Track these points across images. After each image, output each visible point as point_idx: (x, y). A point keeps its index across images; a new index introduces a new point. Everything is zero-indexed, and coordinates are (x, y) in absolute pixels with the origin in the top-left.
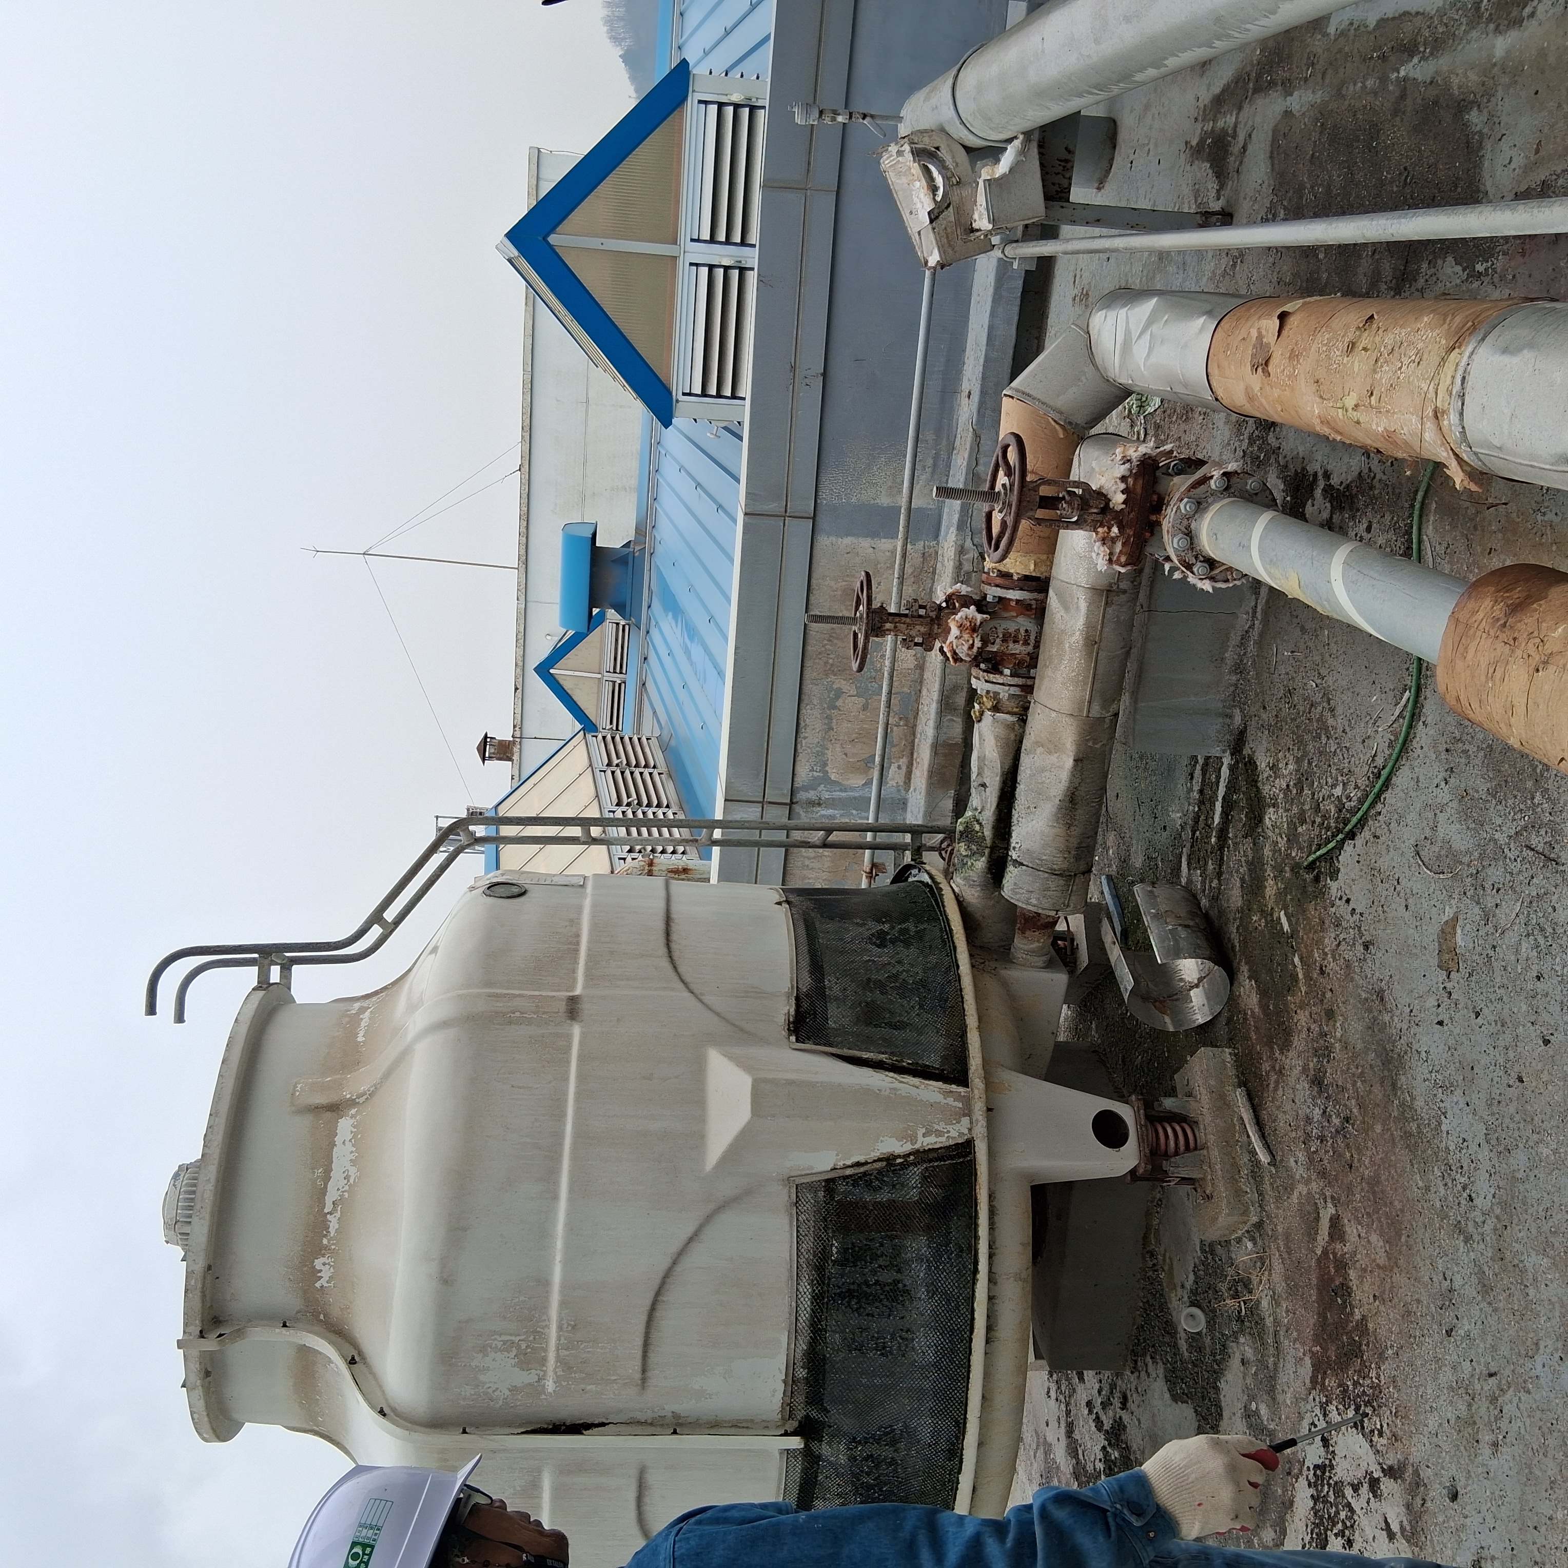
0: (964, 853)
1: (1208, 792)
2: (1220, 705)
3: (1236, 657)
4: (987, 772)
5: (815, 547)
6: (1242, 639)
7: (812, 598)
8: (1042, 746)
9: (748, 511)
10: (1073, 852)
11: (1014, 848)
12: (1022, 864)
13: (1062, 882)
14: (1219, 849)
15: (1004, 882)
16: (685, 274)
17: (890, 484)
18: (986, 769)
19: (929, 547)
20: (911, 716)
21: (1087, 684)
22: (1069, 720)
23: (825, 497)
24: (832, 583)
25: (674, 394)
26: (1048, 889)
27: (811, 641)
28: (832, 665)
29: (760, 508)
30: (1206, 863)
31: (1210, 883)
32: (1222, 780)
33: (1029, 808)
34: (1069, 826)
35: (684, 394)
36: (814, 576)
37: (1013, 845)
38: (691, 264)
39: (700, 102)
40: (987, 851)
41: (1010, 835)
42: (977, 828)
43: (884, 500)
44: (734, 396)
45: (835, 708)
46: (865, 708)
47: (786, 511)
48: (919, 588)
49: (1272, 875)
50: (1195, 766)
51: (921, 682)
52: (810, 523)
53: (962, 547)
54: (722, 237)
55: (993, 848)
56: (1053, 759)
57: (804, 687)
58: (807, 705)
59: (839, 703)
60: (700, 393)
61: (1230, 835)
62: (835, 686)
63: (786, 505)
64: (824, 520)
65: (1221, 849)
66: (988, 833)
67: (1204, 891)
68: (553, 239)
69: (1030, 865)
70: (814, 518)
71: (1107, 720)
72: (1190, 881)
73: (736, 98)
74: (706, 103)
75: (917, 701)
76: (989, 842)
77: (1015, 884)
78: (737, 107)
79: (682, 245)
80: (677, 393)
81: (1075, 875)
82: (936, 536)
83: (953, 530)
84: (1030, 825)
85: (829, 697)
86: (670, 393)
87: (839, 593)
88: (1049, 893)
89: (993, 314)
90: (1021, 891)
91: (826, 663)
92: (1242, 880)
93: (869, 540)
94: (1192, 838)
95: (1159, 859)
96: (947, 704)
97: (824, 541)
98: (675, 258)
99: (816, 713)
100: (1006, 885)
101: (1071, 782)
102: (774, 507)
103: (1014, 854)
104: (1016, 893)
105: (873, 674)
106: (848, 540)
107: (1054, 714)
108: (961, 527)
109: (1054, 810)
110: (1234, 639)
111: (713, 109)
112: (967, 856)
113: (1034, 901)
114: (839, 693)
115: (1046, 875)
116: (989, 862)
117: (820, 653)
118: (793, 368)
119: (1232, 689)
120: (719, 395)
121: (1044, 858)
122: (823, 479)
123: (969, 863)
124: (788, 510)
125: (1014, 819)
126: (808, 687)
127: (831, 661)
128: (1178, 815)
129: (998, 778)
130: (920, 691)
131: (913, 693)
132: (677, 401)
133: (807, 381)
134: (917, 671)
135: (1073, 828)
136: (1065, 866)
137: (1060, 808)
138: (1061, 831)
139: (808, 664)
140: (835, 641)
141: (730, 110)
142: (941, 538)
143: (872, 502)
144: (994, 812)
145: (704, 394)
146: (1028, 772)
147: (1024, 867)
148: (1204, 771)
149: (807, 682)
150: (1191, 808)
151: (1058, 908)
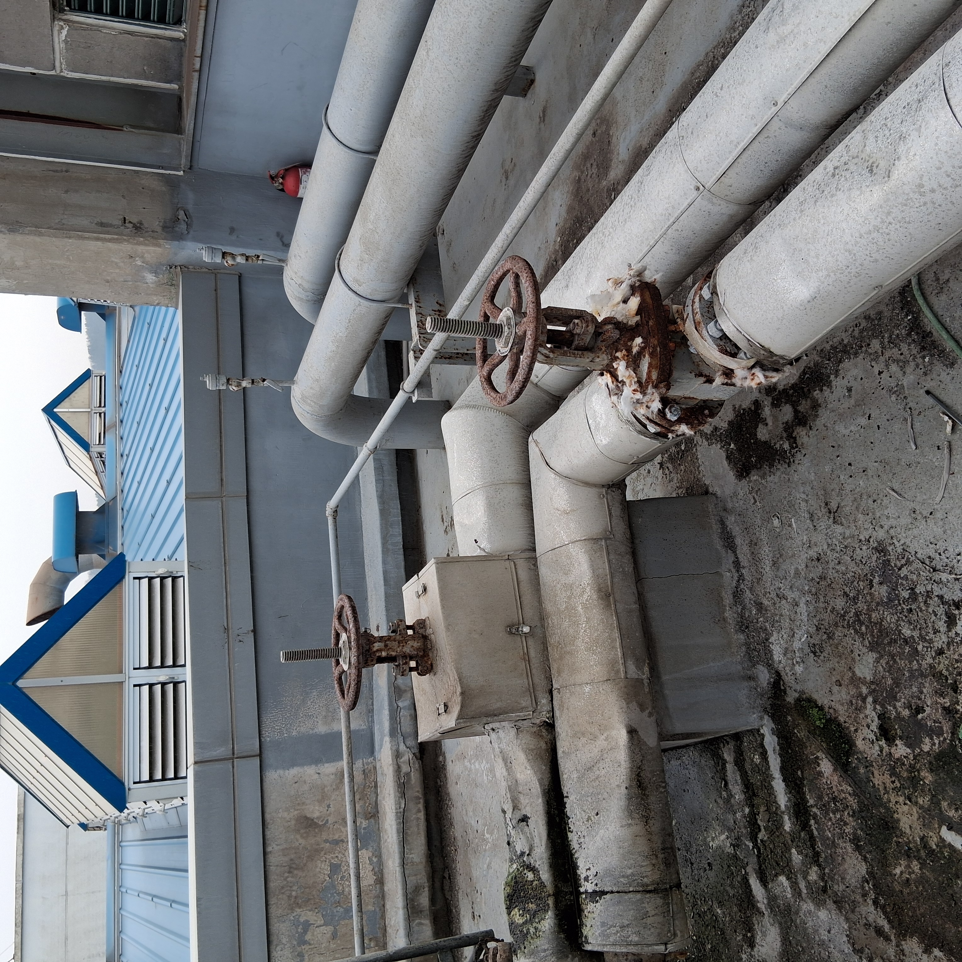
0: (521, 921)
1: (756, 779)
2: (739, 667)
3: (736, 615)
4: (524, 800)
5: (264, 784)
6: (734, 597)
7: (268, 833)
8: (583, 734)
9: (197, 759)
10: (661, 856)
11: (586, 879)
12: (605, 893)
13: (659, 901)
14: (803, 829)
15: (586, 931)
16: (130, 693)
17: (324, 713)
18: (522, 797)
19: (368, 764)
20: (380, 935)
21: (614, 640)
22: (607, 687)
23: (269, 735)
24: (285, 815)
25: (126, 784)
26: (646, 915)
27: (272, 877)
28: (296, 897)
29: (208, 755)
30: (789, 860)
31: (805, 878)
32: (770, 753)
33: (589, 819)
34: (646, 819)
35: (135, 783)
36: (268, 810)
37: (583, 876)
38: (135, 686)
39: (135, 578)
40: (551, 902)
41: (574, 867)
42: (530, 876)
43: (322, 729)
44: (176, 777)
45: (305, 943)
46: (334, 936)
47: (233, 754)
48: (365, 803)
49: (901, 799)
50: (724, 768)
51: (383, 897)
52: (257, 760)
53: (397, 751)
54: (158, 663)
55: (557, 894)
56: (601, 742)
57: (271, 927)
58: (277, 945)
59: (308, 937)
60: (148, 779)
61: (811, 802)
62: (302, 920)
63: (233, 748)
64: (270, 756)
65: (805, 826)
66: (545, 876)
67: (800, 894)
68: (21, 683)
69: (615, 889)
70: (260, 755)
71: (646, 682)
72: (772, 900)
73: (161, 571)
74: (139, 578)
75: (383, 917)
76: (550, 888)
77: (603, 924)
78: (163, 579)
79: (127, 673)
80: (128, 782)
81: (671, 888)
82: (372, 752)
83: (387, 739)
84: (598, 838)
85: (297, 932)
86: (123, 784)
87: (293, 822)
88: (649, 921)
89: (384, 562)
90: (614, 930)
91: (290, 897)
92: (855, 840)
93: (313, 767)
94: (756, 845)
95: (715, 905)
96: (413, 907)
97: (271, 776)
98: (122, 683)
99: (287, 953)
100: (590, 934)
101: (632, 760)
102: (222, 751)
103: (587, 887)
104: (608, 936)
105: (337, 898)
106: (294, 771)
107: (587, 689)
108: (393, 733)
109: (623, 803)
110: (728, 599)
111: (145, 582)
112: (525, 923)
113: (635, 938)
114: (307, 926)
115: (639, 896)
116: (557, 915)
117: (283, 888)
118: (226, 630)
119: (744, 649)
120: (164, 779)
121: (629, 872)
122: (264, 719)
123: (532, 930)
124: (236, 752)
125: (574, 845)
126: (276, 926)
127: (294, 893)
128: (723, 837)
129: (540, 800)
130: (384, 906)
131: (378, 909)
132: (129, 789)
133: (240, 638)
134: (378, 886)
135: (651, 822)
136: (656, 877)
137: (630, 798)
138: (638, 828)
139: (272, 901)
140: (296, 872)
141: (157, 581)
142: (376, 753)
143: (311, 732)
144: (547, 844)
145: (151, 780)
146: (575, 775)
147: (608, 896)
148: (739, 763)
149: (273, 921)
150: (738, 815)
151: (665, 939)
